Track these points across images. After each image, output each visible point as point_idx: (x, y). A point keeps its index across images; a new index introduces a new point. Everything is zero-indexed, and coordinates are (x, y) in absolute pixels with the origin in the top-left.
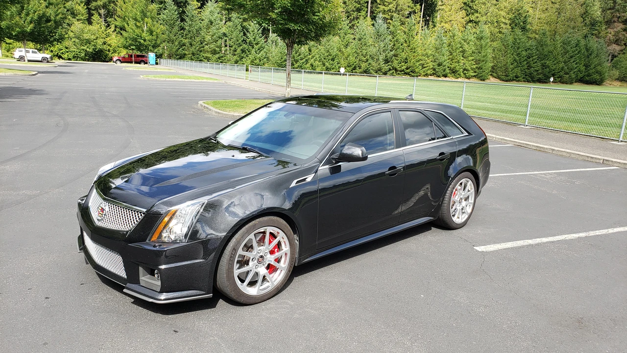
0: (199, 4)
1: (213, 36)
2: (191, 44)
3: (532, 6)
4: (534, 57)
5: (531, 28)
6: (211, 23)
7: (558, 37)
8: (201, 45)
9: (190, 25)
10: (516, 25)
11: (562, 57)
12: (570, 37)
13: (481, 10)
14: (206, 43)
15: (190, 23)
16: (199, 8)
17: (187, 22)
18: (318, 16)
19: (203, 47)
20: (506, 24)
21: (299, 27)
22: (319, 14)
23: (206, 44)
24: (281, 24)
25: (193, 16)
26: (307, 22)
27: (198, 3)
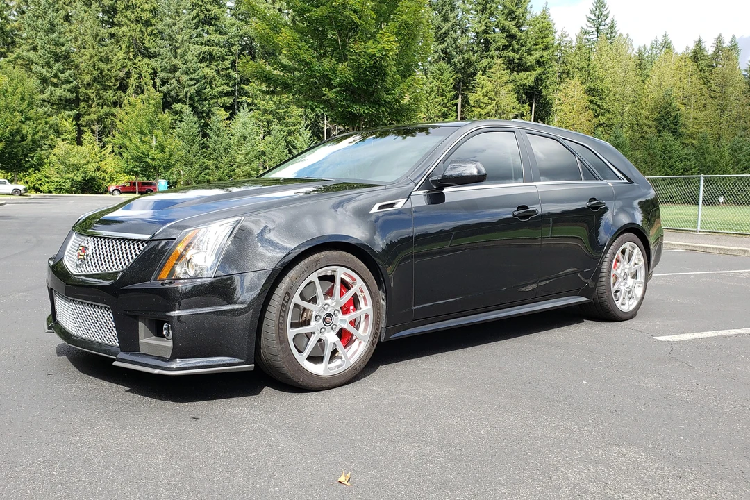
0: (228, 114)
1: (246, 155)
2: (217, 167)
3: (684, 101)
4: (693, 170)
5: (684, 131)
6: (245, 138)
7: (723, 143)
8: (231, 168)
9: (215, 142)
10: (664, 128)
11: (733, 168)
12: (741, 142)
13: (614, 109)
14: (237, 165)
15: (216, 138)
16: (227, 119)
17: (210, 138)
18: (393, 94)
19: (234, 171)
20: (651, 127)
21: (367, 109)
22: (393, 92)
23: (237, 167)
24: (342, 106)
25: (219, 129)
26: (377, 103)
27: (226, 113)
